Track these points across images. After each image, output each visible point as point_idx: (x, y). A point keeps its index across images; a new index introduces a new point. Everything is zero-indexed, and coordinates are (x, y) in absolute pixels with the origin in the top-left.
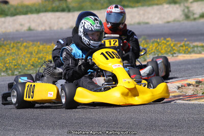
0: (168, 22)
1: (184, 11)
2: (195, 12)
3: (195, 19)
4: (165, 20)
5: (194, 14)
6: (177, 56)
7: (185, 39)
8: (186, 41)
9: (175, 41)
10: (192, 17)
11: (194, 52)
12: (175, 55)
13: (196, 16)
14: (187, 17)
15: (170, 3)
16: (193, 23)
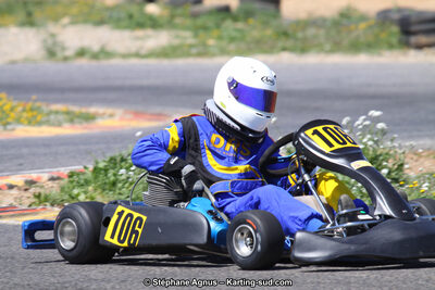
0: (13, 62)
1: (45, 41)
2: (67, 44)
3: (66, 59)
4: (8, 58)
5: (64, 49)
6: (13, 130)
7: (34, 97)
8: (36, 101)
9: (15, 99)
10: (60, 55)
11: (48, 123)
12: (9, 127)
13: (69, 53)
14: (51, 53)
15: (22, 24)
16: (61, 66)
